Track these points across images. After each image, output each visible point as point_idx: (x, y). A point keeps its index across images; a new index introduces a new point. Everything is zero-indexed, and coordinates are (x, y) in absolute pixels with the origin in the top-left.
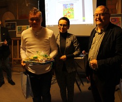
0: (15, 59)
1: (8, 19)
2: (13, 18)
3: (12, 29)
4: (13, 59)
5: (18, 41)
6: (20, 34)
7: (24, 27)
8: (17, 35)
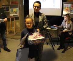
0: (9, 30)
1: (4, 4)
2: (7, 4)
3: (7, 10)
4: (7, 30)
5: (11, 19)
6: (12, 14)
7: (15, 9)
8: (10, 14)
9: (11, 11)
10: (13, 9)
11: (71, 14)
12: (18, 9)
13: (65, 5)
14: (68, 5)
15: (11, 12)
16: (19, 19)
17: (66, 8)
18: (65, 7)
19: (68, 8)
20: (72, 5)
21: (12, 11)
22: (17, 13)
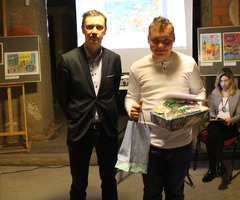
5: (9, 90)
6: (15, 71)
7: (24, 56)
8: (6, 74)
9: (9, 60)
10: (20, 53)
11: (225, 64)
12: (37, 53)
13: (202, 37)
14: (212, 37)
15: (9, 64)
16: (39, 89)
17: (209, 47)
18: (205, 43)
19: (213, 45)
20: (226, 37)
21: (14, 61)
22: (33, 69)
